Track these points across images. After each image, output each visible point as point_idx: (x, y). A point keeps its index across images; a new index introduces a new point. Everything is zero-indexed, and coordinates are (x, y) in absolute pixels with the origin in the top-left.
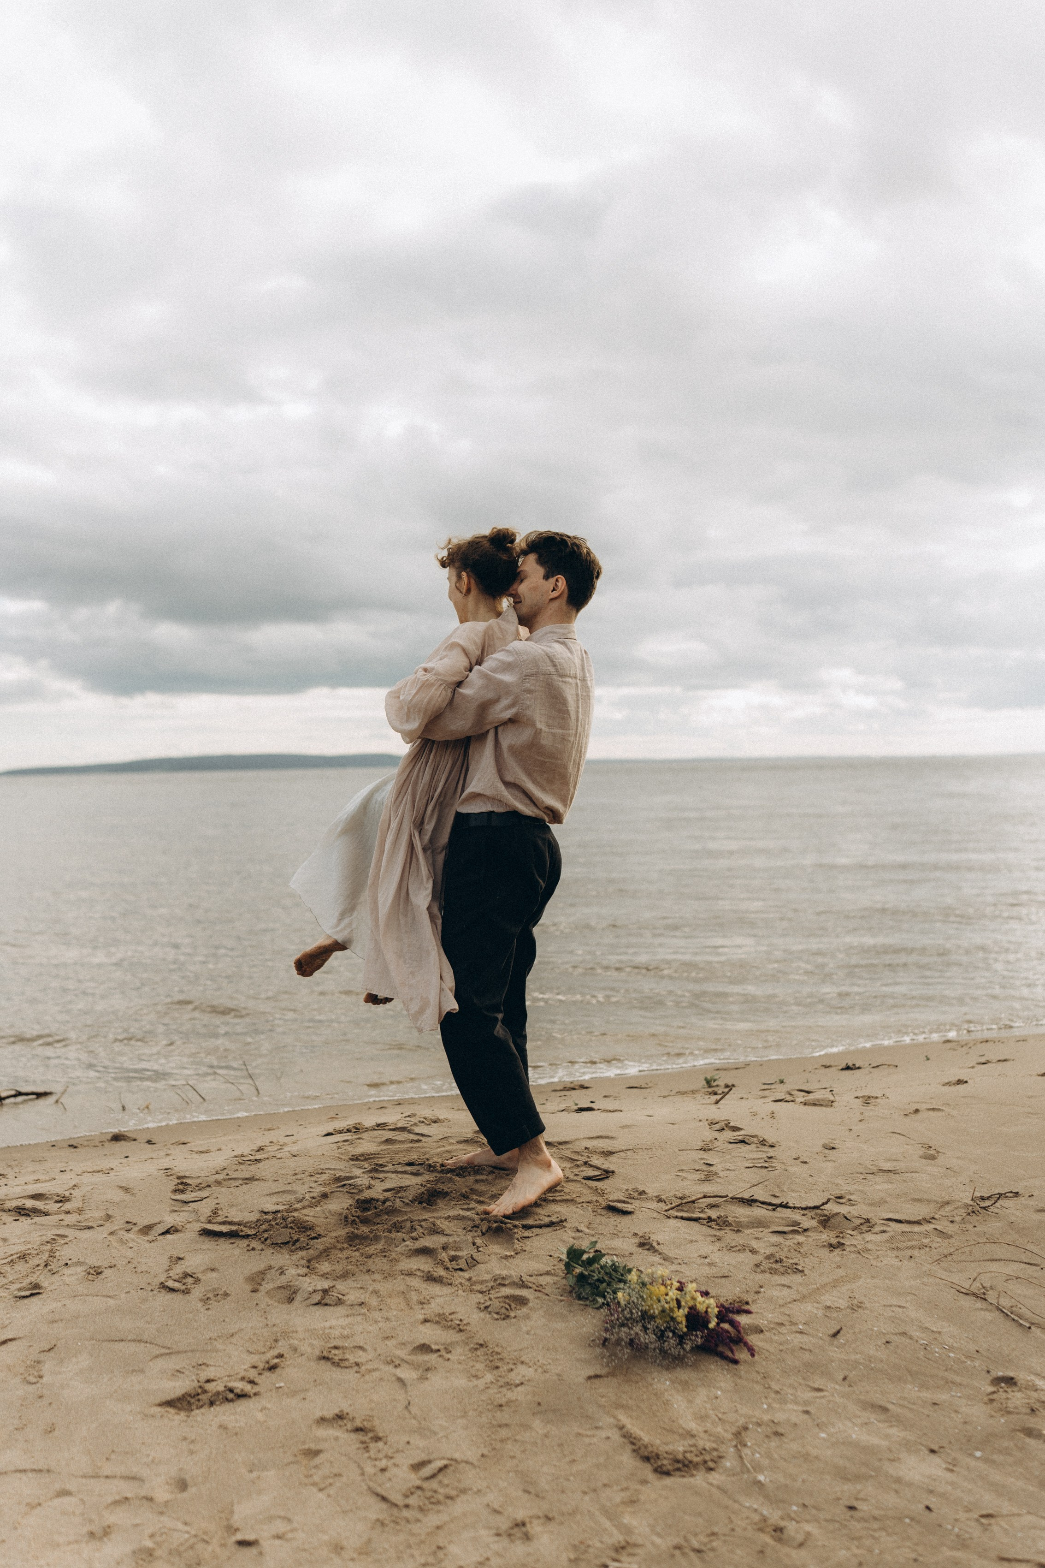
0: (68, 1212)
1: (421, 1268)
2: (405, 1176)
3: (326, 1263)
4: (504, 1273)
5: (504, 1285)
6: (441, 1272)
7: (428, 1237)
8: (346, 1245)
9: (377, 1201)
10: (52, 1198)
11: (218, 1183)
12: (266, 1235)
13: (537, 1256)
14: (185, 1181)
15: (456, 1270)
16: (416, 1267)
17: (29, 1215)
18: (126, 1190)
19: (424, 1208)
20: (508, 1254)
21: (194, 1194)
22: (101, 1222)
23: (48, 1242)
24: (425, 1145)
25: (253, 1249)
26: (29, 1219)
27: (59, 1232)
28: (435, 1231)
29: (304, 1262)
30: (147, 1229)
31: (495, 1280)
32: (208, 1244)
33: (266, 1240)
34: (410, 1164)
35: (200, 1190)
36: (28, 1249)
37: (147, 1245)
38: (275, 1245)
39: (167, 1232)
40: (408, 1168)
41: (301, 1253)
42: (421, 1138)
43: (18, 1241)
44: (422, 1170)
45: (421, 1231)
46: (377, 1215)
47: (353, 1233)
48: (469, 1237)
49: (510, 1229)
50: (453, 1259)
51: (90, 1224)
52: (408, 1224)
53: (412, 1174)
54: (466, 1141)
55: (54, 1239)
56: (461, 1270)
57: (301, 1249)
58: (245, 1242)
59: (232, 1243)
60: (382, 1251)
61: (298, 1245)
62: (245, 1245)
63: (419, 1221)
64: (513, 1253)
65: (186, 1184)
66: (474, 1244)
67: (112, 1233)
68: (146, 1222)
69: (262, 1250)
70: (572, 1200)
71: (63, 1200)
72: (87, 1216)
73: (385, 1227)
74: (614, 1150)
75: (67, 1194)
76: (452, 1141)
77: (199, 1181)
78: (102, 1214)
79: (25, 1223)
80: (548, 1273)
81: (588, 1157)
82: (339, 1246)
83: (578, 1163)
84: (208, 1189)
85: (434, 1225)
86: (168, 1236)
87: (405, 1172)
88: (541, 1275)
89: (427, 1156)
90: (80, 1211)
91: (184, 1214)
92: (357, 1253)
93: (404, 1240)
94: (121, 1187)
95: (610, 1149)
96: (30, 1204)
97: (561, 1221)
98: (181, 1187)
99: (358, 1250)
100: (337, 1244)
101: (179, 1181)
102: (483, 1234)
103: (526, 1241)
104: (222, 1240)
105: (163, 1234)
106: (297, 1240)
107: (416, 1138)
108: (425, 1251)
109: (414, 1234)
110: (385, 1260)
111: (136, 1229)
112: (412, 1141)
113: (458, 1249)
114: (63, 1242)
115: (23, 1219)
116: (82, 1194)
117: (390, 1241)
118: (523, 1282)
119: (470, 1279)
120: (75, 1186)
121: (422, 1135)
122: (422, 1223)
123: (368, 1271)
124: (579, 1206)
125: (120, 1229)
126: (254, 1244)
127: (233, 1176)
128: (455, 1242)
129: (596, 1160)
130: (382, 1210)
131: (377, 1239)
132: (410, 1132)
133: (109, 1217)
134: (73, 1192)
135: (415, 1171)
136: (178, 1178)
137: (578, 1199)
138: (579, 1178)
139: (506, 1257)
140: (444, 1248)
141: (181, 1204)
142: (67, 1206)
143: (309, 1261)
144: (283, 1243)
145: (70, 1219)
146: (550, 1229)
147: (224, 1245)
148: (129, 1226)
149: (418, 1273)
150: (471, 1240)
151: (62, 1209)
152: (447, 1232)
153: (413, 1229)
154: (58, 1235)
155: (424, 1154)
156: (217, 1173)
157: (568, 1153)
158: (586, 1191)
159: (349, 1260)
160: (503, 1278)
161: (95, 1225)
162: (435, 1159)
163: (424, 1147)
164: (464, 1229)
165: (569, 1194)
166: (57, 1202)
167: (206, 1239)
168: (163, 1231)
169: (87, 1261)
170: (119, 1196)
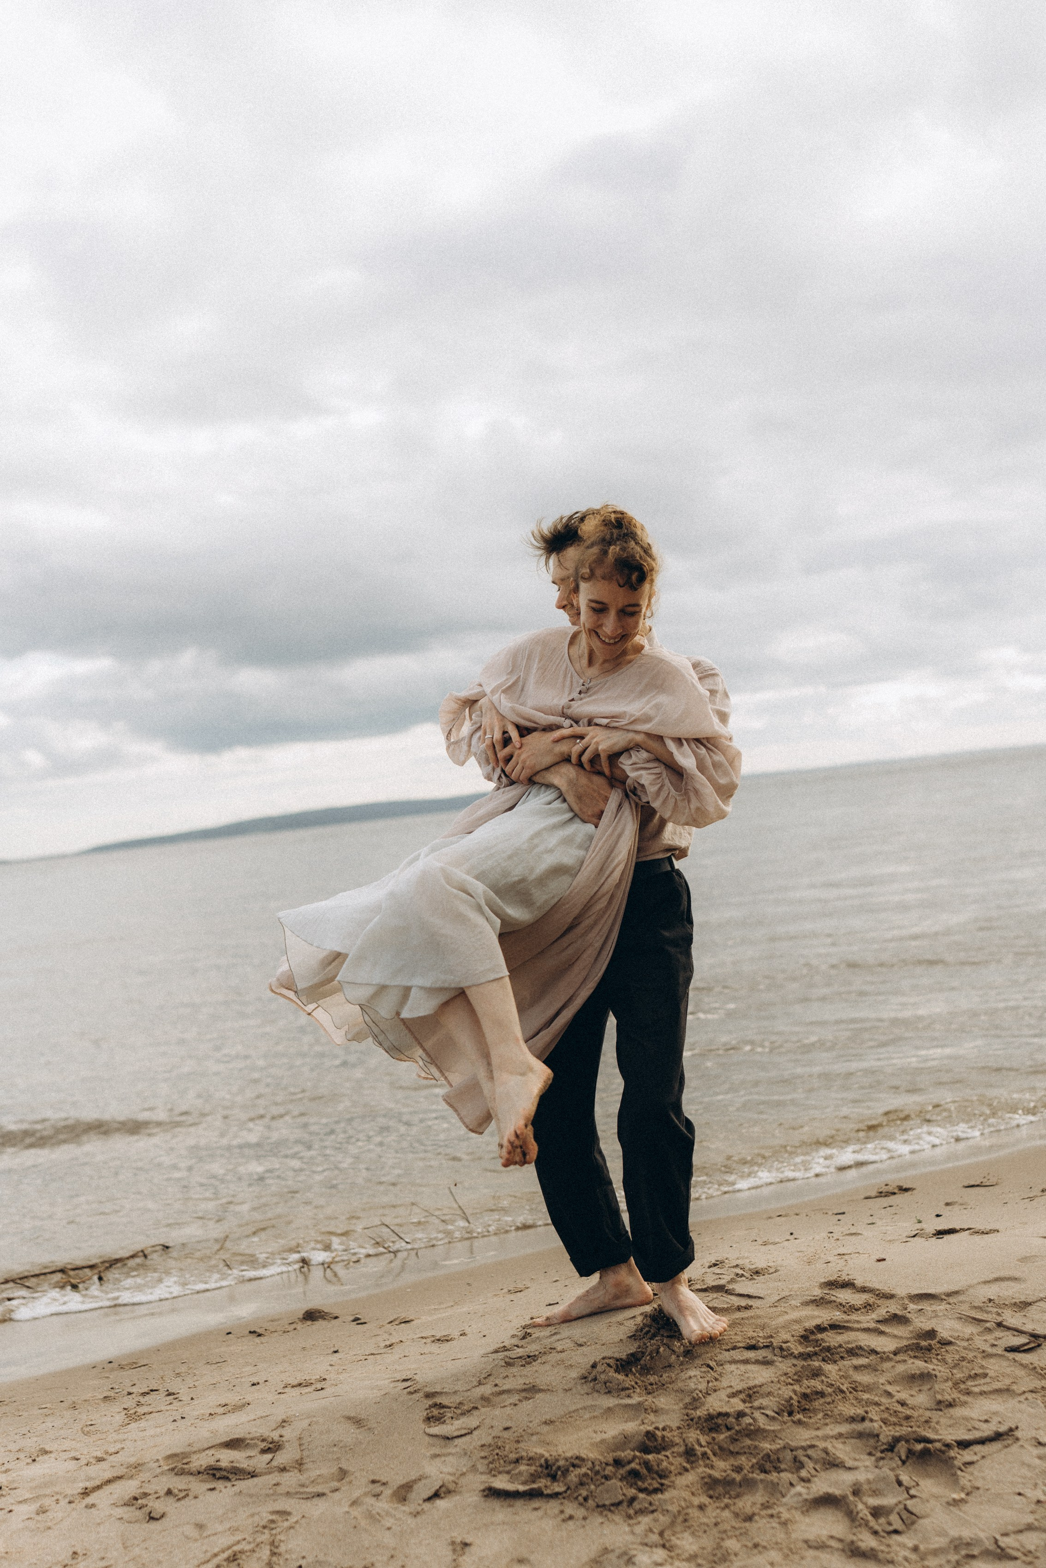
0: (283, 1470)
1: (834, 1533)
2: (749, 1367)
3: (686, 1535)
4: (966, 1534)
5: (973, 1557)
6: (867, 1541)
7: (823, 1474)
8: (704, 1499)
9: (727, 1415)
10: (256, 1445)
11: (485, 1399)
12: (584, 1493)
13: (999, 1495)
14: (438, 1400)
15: (889, 1533)
16: (825, 1533)
17: (227, 1479)
18: (357, 1422)
19: (799, 1422)
20: (955, 1496)
21: (458, 1424)
22: (335, 1484)
23: (264, 1527)
24: (759, 1312)
25: (571, 1517)
26: (229, 1484)
27: (278, 1508)
28: (832, 1464)
29: (654, 1538)
30: (403, 1493)
31: (956, 1548)
32: (501, 1512)
33: (586, 1499)
34: (752, 1347)
35: (463, 1414)
36: (238, 1542)
37: (410, 1521)
38: (601, 1507)
39: (436, 1495)
40: (751, 1355)
41: (646, 1520)
42: (750, 1302)
43: (220, 1528)
44: (770, 1356)
45: (811, 1465)
46: (734, 1440)
47: (710, 1476)
48: (886, 1471)
49: (940, 1451)
50: (877, 1512)
51: (319, 1489)
52: (788, 1455)
53: (757, 1362)
54: (813, 1302)
55: (272, 1521)
56: (896, 1532)
57: (641, 1512)
58: (553, 1506)
59: (536, 1509)
60: (765, 1506)
61: (637, 1505)
62: (556, 1511)
63: (804, 1449)
64: (963, 1495)
65: (441, 1406)
66: (900, 1483)
67: (354, 1503)
68: (401, 1480)
69: (585, 1518)
70: (1008, 1390)
71: (272, 1447)
72: (313, 1474)
73: (754, 1461)
74: (1029, 1300)
75: (275, 1436)
76: (793, 1302)
77: (458, 1399)
78: (334, 1470)
79: (226, 1492)
80: (1030, 1528)
81: (999, 1314)
82: (696, 1501)
83: (988, 1325)
84: (475, 1413)
85: (827, 1453)
86: (439, 1503)
87: (746, 1362)
88: (1021, 1531)
89: (767, 1332)
90: (300, 1465)
91: (450, 1459)
92: (726, 1514)
93: (791, 1484)
94: (349, 1418)
95: (1023, 1299)
96: (226, 1458)
97: (1011, 1430)
98: (435, 1412)
99: (727, 1506)
100: (693, 1498)
101: (430, 1402)
102: (904, 1462)
103: (970, 1469)
104: (519, 1503)
105: (429, 1499)
106: (633, 1499)
107: (743, 1302)
108: (827, 1501)
109: (804, 1473)
110: (774, 1523)
111: (388, 1492)
112: (739, 1309)
113: (875, 1493)
114: (286, 1524)
115: (220, 1484)
116: (297, 1434)
117: (774, 1488)
118: (1002, 1549)
119: (915, 1549)
120: (284, 1421)
121: (749, 1296)
122: (810, 1452)
123: (756, 1546)
124: (1022, 1398)
125: (366, 1494)
126: (570, 1508)
127: (505, 1387)
128: (869, 1482)
129: (1012, 1319)
130: (738, 1432)
131: (748, 1484)
132: (729, 1292)
133: (343, 1474)
134: (283, 1432)
135: (760, 1358)
136: (428, 1396)
137: (1014, 1387)
138: (1000, 1351)
139: (956, 1503)
140: (857, 1492)
141: (442, 1442)
142: (281, 1458)
143: (661, 1534)
144: (613, 1505)
145: (290, 1480)
146: (996, 1446)
147: (524, 1512)
148: (378, 1488)
149: (833, 1543)
150: (891, 1474)
151: (275, 1463)
152: (849, 1463)
153: (798, 1465)
154: (277, 1512)
155: (763, 1328)
156: (480, 1383)
157: (965, 1310)
158: (1020, 1372)
159: (722, 1527)
160: (968, 1544)
161: (326, 1491)
162: (785, 1336)
163: (759, 1317)
164: (870, 1454)
165: (996, 1379)
166: (264, 1451)
167: (496, 1504)
168: (430, 1493)
169: (331, 1560)
170: (348, 1434)
